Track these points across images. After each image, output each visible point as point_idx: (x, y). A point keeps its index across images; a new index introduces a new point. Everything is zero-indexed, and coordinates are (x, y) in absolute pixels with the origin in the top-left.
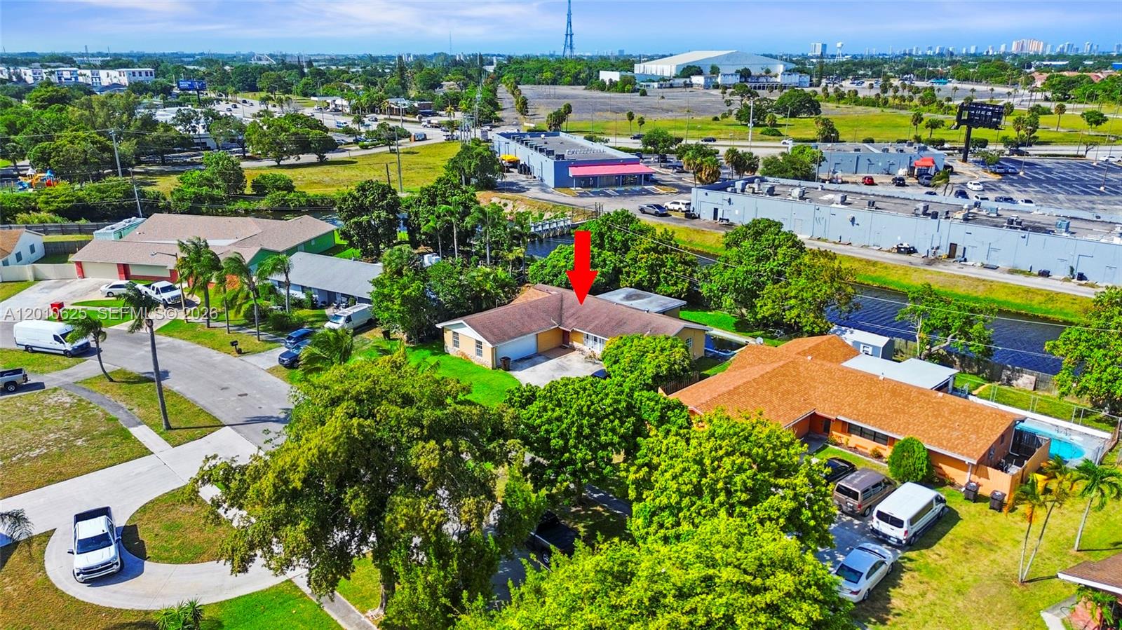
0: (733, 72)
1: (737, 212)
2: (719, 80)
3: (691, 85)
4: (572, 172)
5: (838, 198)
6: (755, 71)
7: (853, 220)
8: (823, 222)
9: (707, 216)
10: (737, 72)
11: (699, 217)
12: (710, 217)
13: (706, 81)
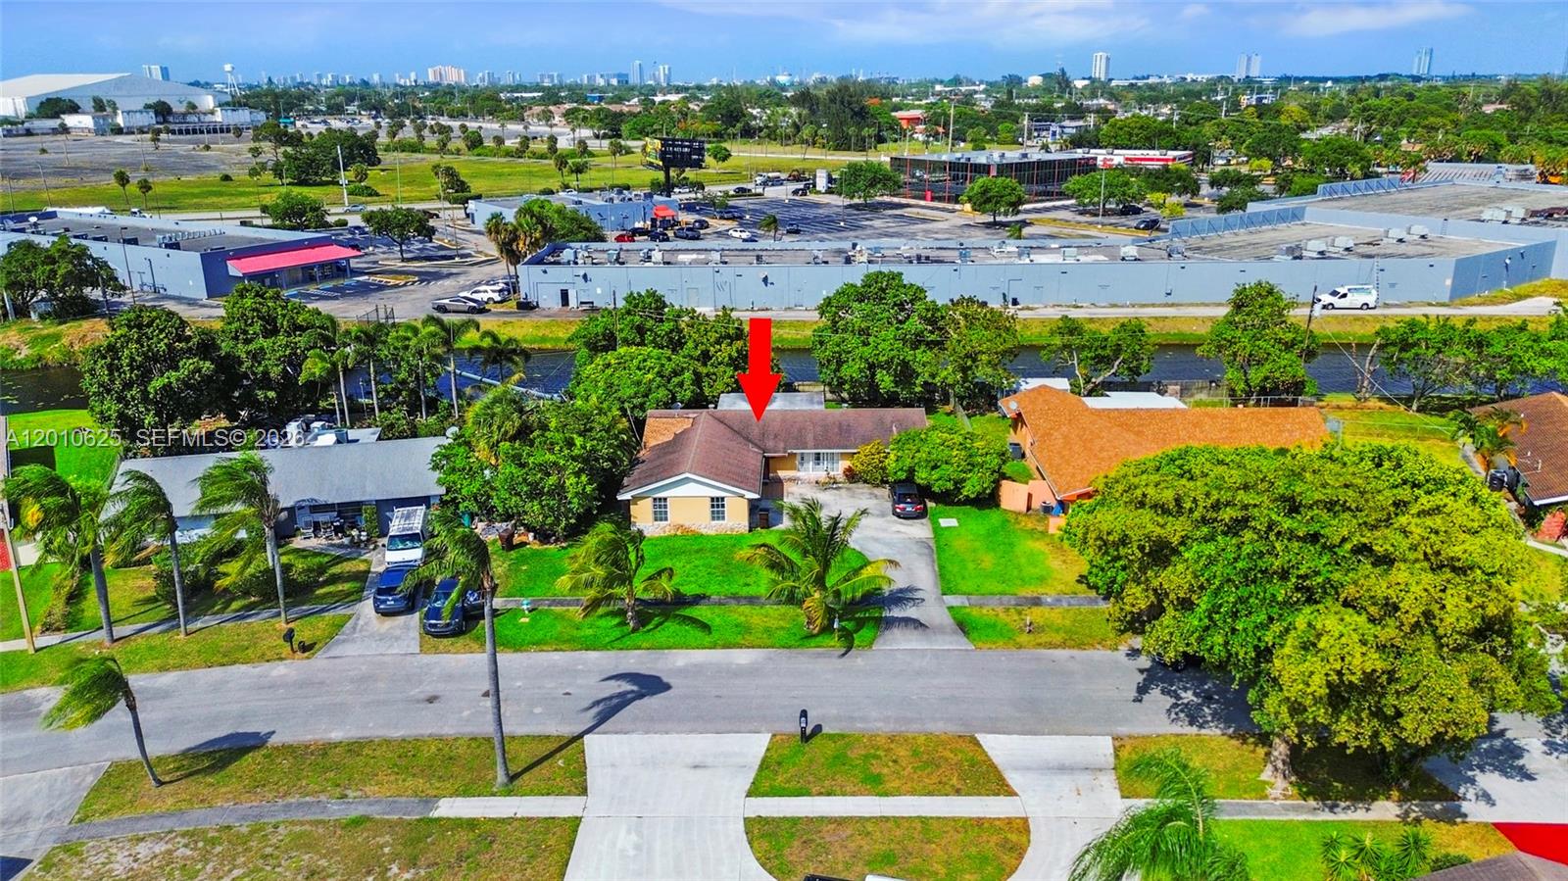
0: (140, 107)
1: (599, 291)
2: (120, 120)
3: (65, 130)
4: (234, 269)
5: (716, 256)
6: (178, 108)
7: (765, 280)
8: (727, 290)
9: (549, 301)
10: (148, 107)
11: (538, 306)
12: (555, 304)
13: (96, 123)
